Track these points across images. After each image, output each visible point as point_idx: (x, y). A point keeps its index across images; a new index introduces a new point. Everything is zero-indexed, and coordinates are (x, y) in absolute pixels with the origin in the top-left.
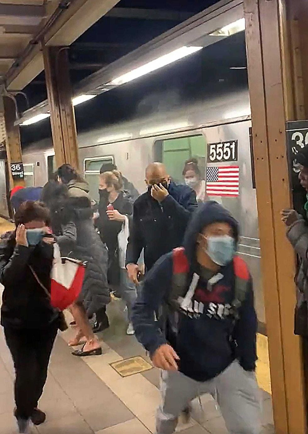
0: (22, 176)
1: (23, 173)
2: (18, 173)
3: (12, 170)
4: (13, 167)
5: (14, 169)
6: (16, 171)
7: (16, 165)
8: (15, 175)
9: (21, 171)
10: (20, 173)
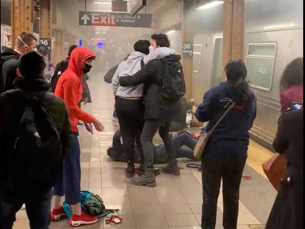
0: (191, 54)
1: (193, 52)
2: (188, 52)
3: (183, 48)
4: (185, 45)
5: (185, 47)
6: (187, 49)
7: (187, 45)
8: (185, 53)
9: (191, 50)
10: (190, 52)
